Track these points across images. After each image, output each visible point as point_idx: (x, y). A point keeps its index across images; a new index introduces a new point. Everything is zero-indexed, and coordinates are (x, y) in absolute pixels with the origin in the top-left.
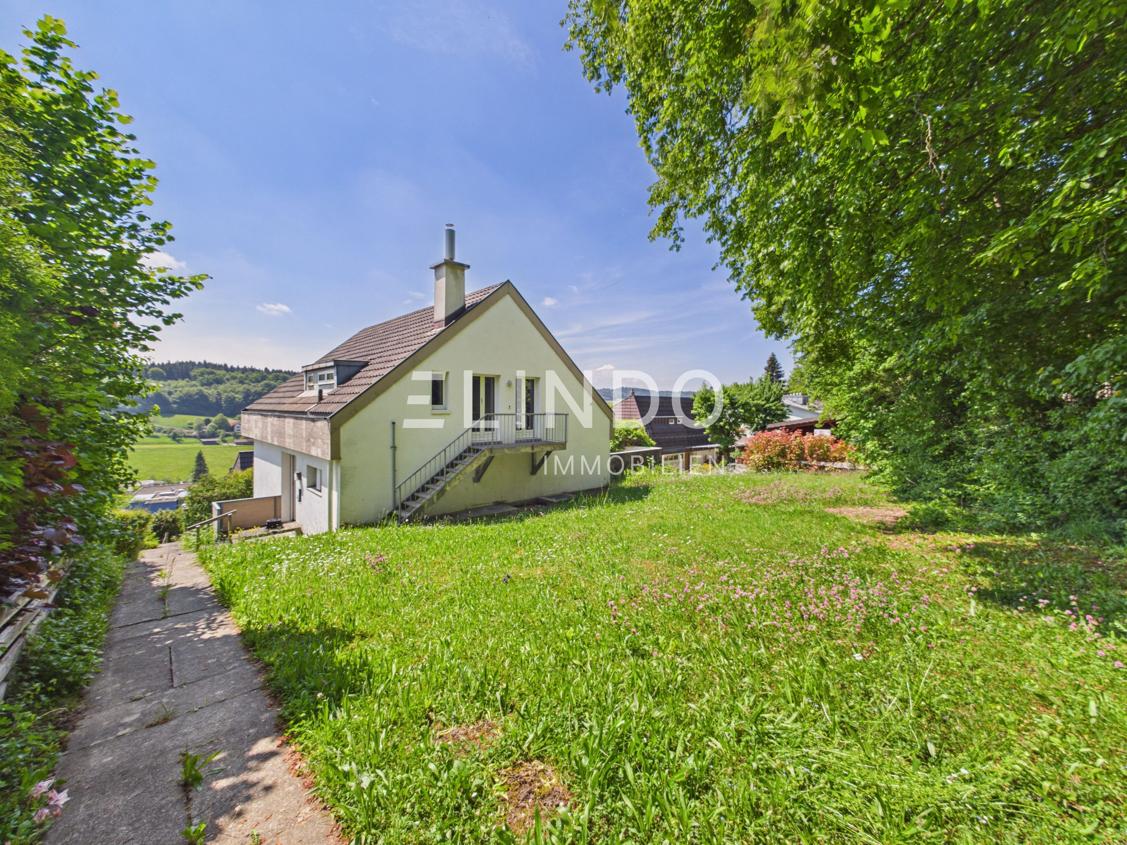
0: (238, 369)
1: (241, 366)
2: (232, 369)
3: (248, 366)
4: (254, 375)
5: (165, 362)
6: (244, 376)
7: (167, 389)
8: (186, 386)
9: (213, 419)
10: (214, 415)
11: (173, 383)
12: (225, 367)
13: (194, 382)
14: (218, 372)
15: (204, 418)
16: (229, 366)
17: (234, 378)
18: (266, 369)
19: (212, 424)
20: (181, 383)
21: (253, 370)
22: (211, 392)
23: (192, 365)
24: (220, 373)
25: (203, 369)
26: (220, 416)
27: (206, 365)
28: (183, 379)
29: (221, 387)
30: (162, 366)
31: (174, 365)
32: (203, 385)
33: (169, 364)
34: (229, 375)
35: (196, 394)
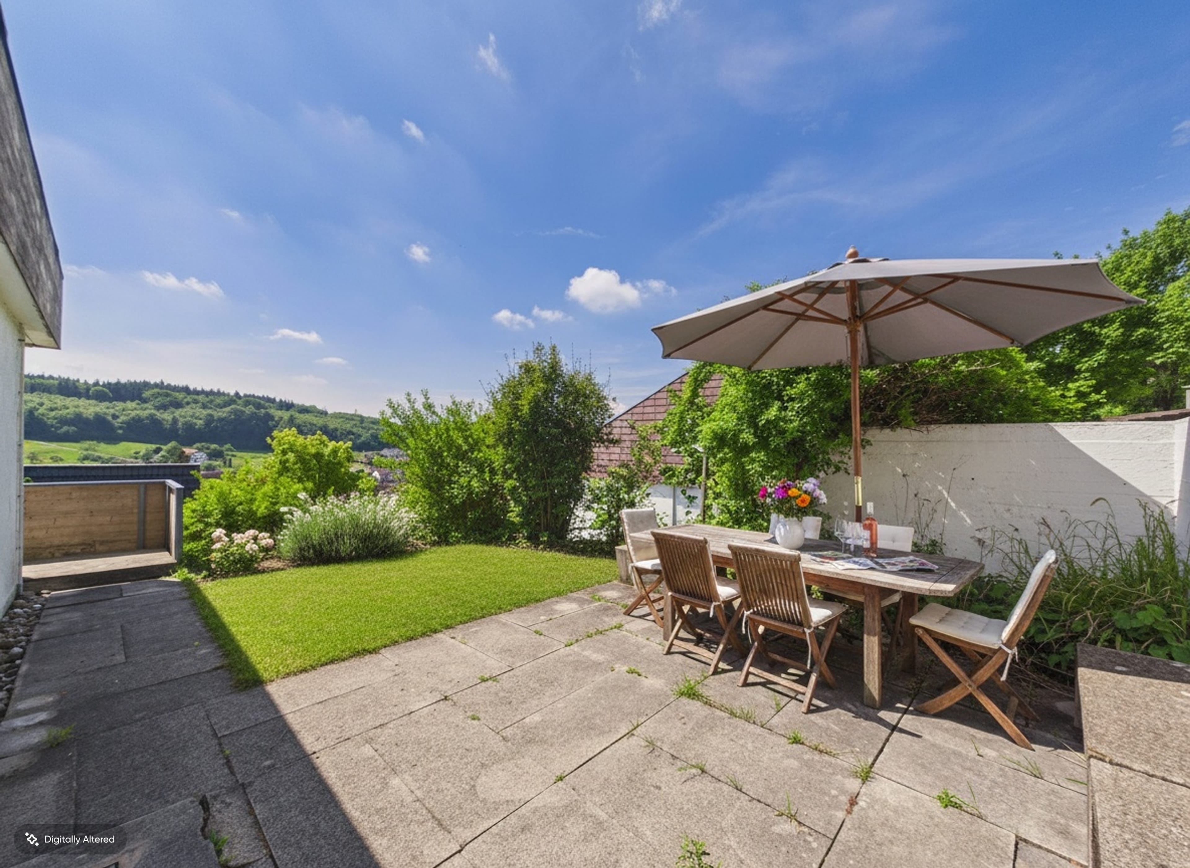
0: (203, 392)
1: (207, 389)
2: (197, 393)
4: (221, 399)
5: (113, 381)
6: (208, 399)
7: (111, 411)
8: (136, 408)
9: (164, 448)
10: (165, 444)
11: (120, 405)
12: (186, 390)
13: (146, 405)
14: (176, 394)
15: (154, 446)
16: (191, 388)
17: (196, 402)
18: (237, 394)
19: (162, 453)
20: (130, 405)
21: (219, 394)
22: (166, 416)
23: (146, 385)
24: (180, 396)
25: (156, 390)
26: (173, 444)
27: (161, 385)
28: (132, 400)
29: (178, 413)
30: (108, 385)
31: (125, 385)
32: (158, 408)
33: (118, 383)
34: (189, 399)
35: (147, 418)
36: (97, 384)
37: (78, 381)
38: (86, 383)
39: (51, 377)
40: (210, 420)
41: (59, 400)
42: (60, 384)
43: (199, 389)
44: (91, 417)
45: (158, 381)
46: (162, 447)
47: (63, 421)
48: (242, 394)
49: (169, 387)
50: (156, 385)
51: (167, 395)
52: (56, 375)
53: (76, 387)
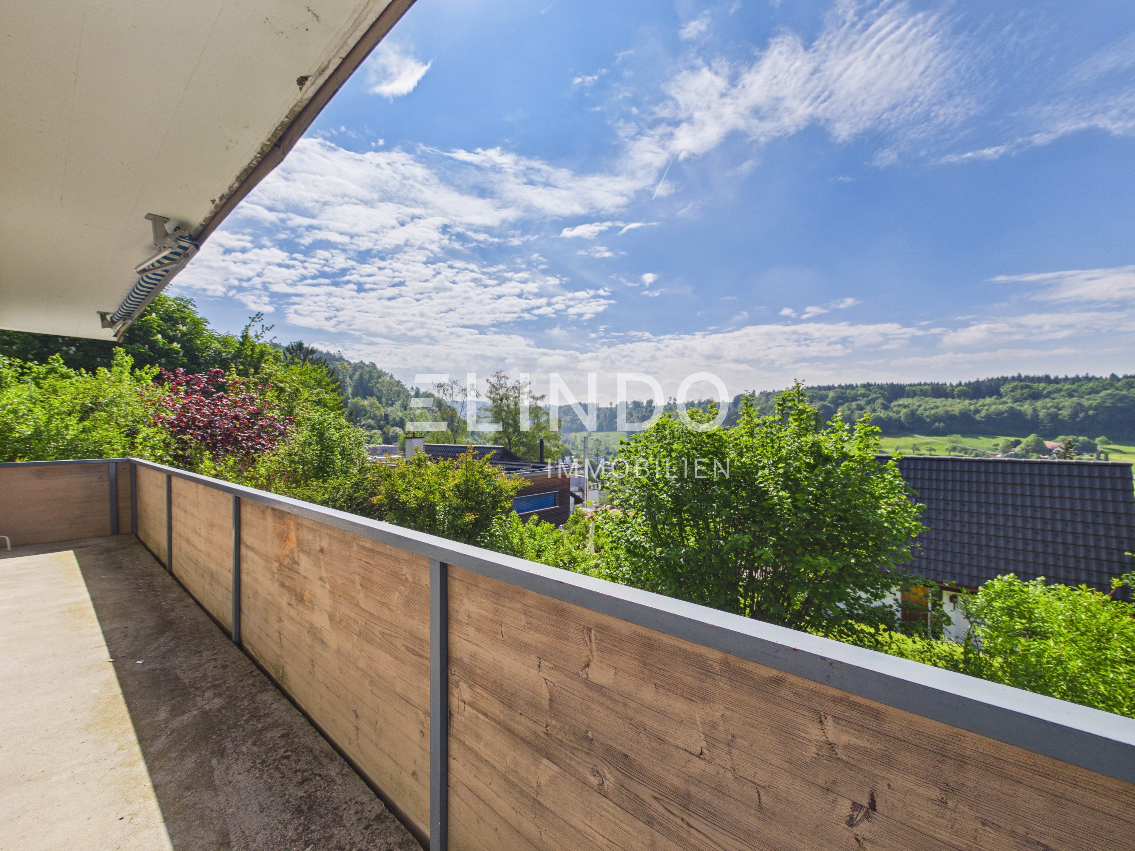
0: (1066, 379)
1: (1071, 375)
2: (1057, 381)
3: (1081, 375)
4: (1091, 384)
5: (973, 380)
6: (1074, 387)
7: (972, 408)
8: (995, 404)
9: (1024, 440)
10: (1025, 436)
11: (980, 402)
12: (1047, 379)
13: (1004, 399)
14: (1035, 385)
15: (1013, 439)
16: (1052, 377)
17: (1059, 391)
18: (1113, 376)
19: (1022, 445)
20: (988, 400)
21: (1088, 379)
22: (1026, 408)
23: (1005, 380)
24: (1039, 386)
25: (1016, 384)
26: (1032, 437)
27: (1019, 378)
28: (991, 397)
29: (1039, 404)
30: (969, 385)
32: (1016, 400)
34: (1051, 388)
35: (1006, 411)
36: (960, 384)
37: (945, 384)
38: (951, 384)
39: (925, 384)
40: (1079, 408)
41: (932, 401)
42: (933, 388)
43: (1061, 376)
44: (957, 414)
45: (1016, 375)
46: (1021, 439)
47: (936, 418)
48: (1120, 376)
49: (1027, 378)
50: (1013, 379)
51: (1027, 387)
52: (928, 382)
53: (944, 391)
